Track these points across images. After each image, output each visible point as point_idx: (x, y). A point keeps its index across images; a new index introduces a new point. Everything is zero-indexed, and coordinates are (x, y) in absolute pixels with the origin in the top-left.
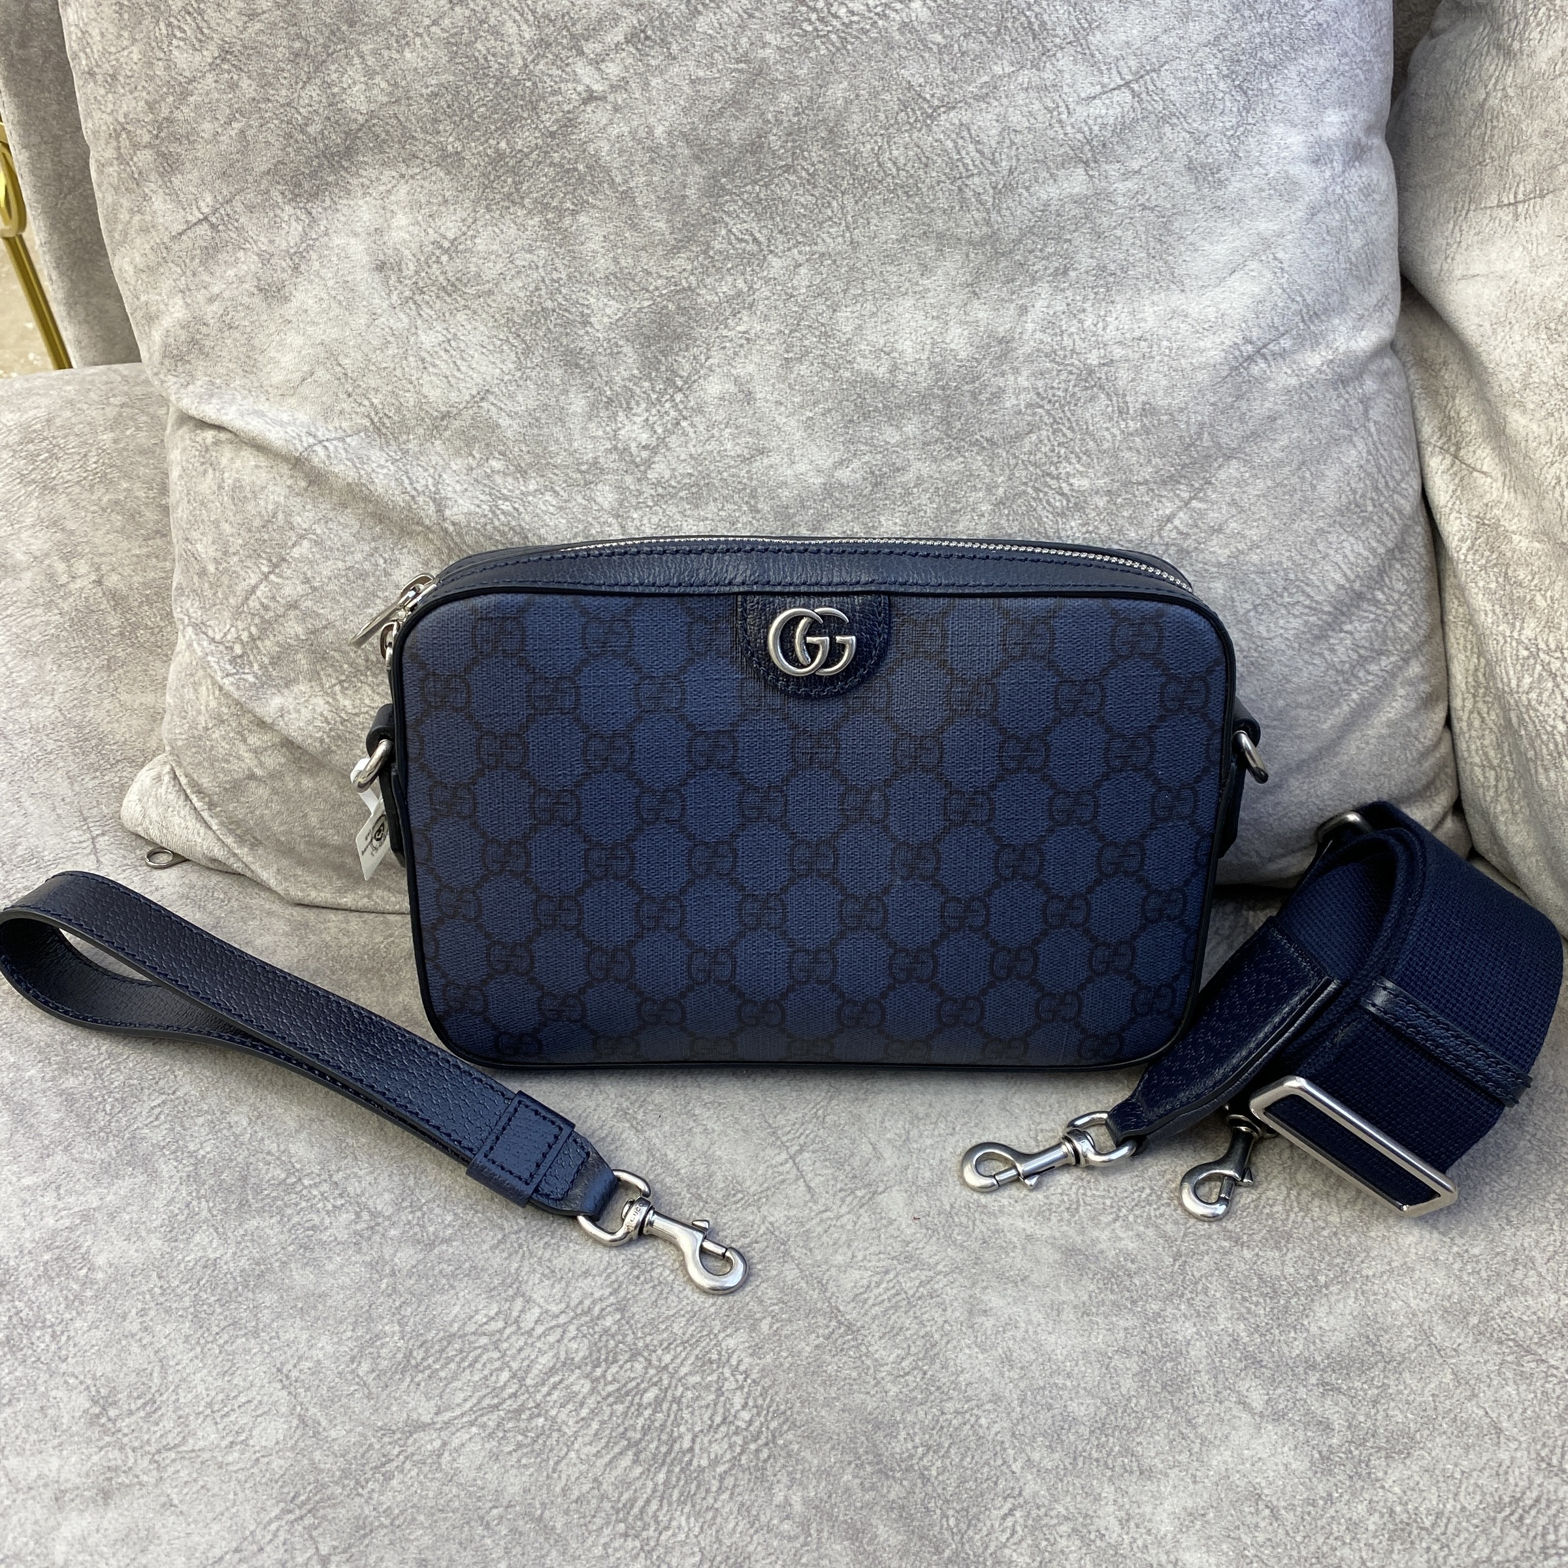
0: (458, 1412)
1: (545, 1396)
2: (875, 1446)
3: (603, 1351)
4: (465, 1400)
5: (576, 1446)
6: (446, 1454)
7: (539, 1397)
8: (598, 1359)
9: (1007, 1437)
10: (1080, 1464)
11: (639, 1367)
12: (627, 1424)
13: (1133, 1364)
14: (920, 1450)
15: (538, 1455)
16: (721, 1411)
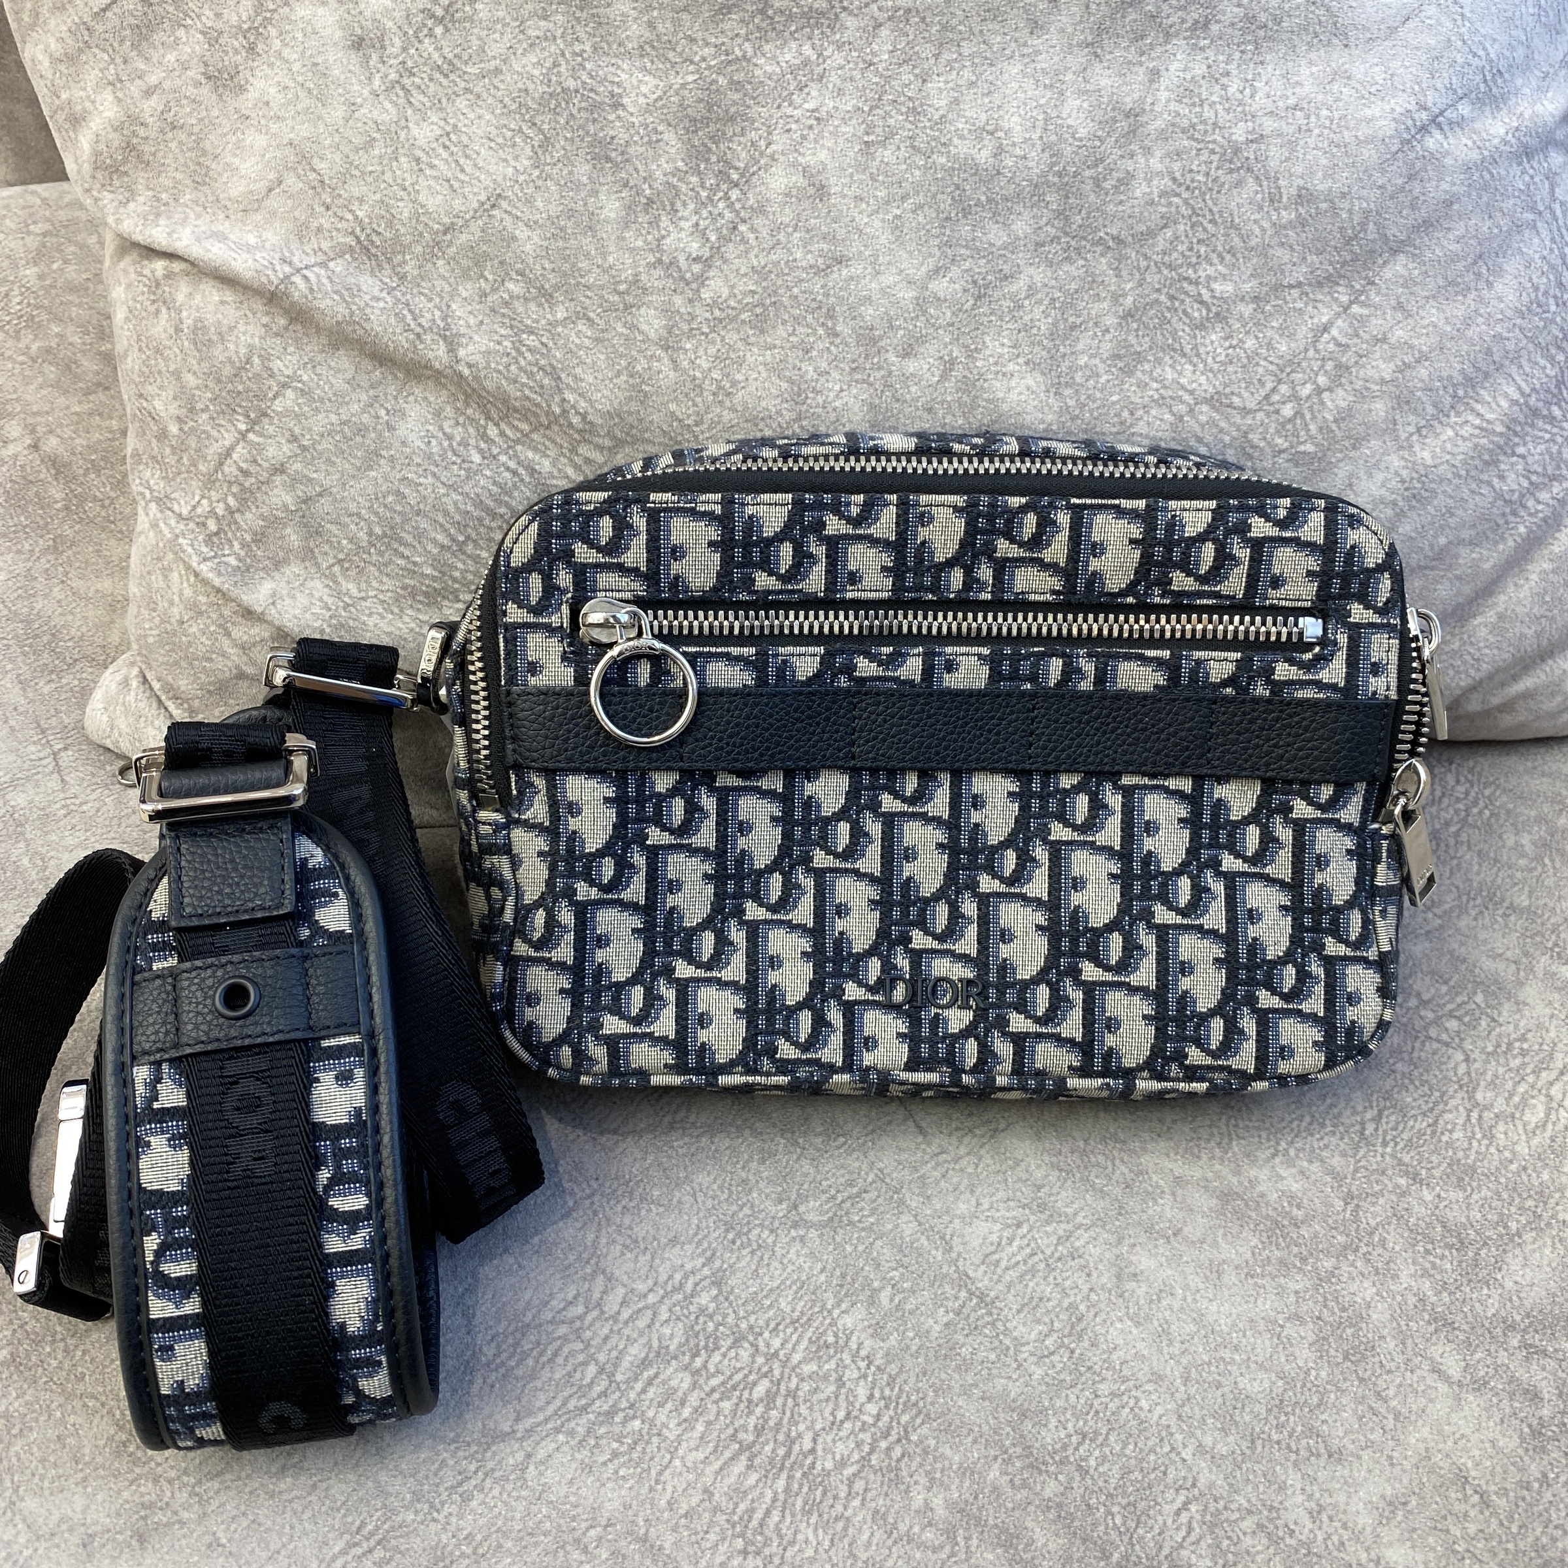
0: (541, 1417)
1: (639, 1394)
2: (1022, 1436)
3: (701, 1337)
4: (548, 1403)
5: (680, 1452)
6: (532, 1468)
7: (632, 1395)
8: (697, 1345)
9: (1173, 1422)
10: (1259, 1448)
11: (745, 1354)
12: (737, 1425)
13: (1308, 1331)
14: (1074, 1439)
15: (638, 1465)
16: (843, 1404)
